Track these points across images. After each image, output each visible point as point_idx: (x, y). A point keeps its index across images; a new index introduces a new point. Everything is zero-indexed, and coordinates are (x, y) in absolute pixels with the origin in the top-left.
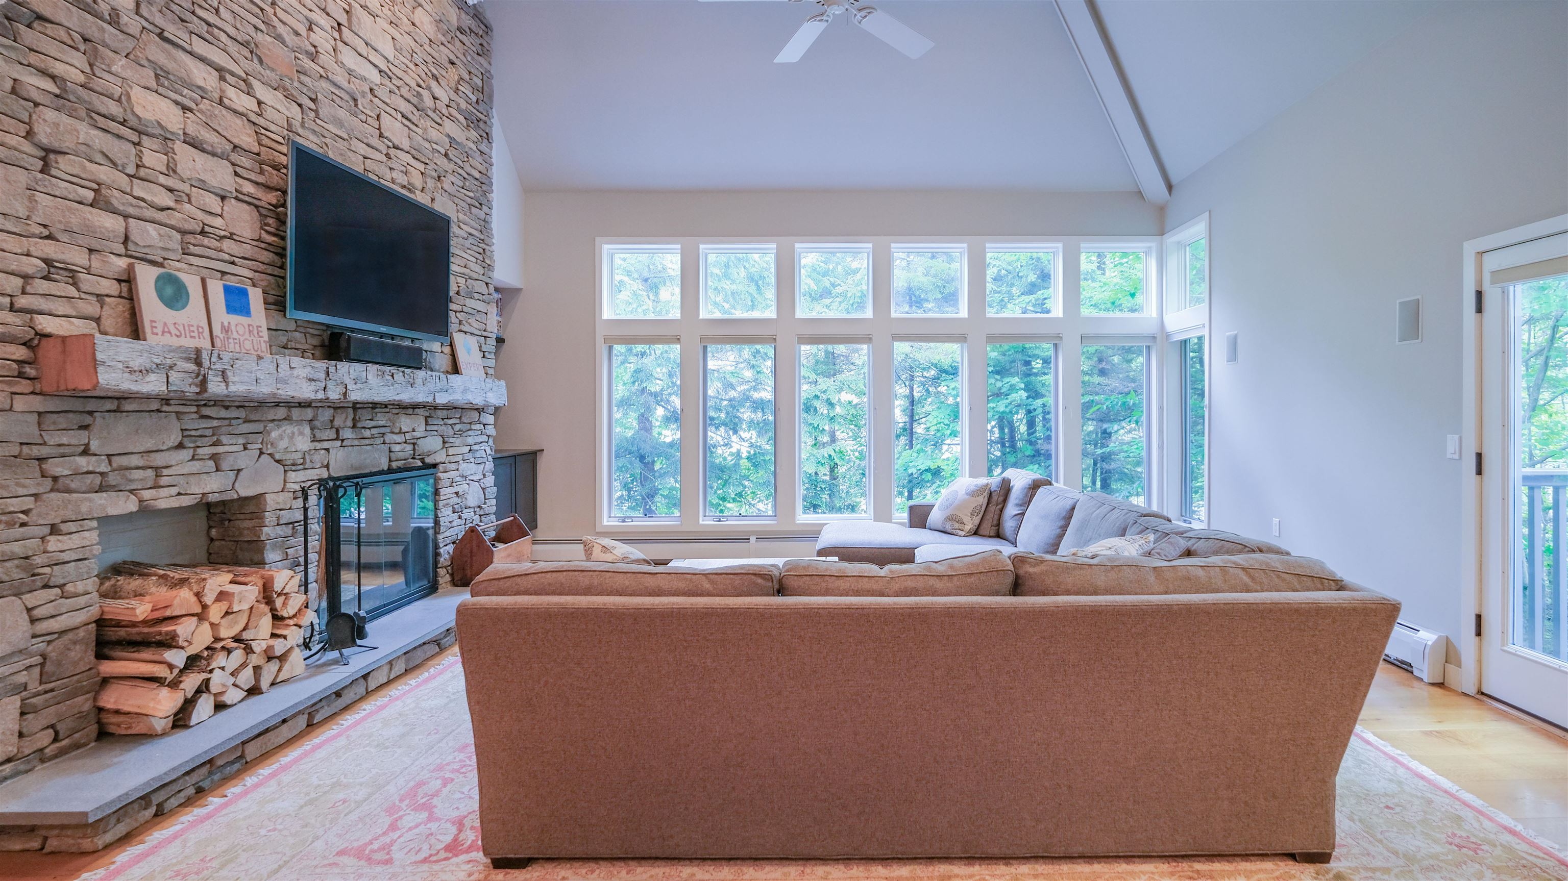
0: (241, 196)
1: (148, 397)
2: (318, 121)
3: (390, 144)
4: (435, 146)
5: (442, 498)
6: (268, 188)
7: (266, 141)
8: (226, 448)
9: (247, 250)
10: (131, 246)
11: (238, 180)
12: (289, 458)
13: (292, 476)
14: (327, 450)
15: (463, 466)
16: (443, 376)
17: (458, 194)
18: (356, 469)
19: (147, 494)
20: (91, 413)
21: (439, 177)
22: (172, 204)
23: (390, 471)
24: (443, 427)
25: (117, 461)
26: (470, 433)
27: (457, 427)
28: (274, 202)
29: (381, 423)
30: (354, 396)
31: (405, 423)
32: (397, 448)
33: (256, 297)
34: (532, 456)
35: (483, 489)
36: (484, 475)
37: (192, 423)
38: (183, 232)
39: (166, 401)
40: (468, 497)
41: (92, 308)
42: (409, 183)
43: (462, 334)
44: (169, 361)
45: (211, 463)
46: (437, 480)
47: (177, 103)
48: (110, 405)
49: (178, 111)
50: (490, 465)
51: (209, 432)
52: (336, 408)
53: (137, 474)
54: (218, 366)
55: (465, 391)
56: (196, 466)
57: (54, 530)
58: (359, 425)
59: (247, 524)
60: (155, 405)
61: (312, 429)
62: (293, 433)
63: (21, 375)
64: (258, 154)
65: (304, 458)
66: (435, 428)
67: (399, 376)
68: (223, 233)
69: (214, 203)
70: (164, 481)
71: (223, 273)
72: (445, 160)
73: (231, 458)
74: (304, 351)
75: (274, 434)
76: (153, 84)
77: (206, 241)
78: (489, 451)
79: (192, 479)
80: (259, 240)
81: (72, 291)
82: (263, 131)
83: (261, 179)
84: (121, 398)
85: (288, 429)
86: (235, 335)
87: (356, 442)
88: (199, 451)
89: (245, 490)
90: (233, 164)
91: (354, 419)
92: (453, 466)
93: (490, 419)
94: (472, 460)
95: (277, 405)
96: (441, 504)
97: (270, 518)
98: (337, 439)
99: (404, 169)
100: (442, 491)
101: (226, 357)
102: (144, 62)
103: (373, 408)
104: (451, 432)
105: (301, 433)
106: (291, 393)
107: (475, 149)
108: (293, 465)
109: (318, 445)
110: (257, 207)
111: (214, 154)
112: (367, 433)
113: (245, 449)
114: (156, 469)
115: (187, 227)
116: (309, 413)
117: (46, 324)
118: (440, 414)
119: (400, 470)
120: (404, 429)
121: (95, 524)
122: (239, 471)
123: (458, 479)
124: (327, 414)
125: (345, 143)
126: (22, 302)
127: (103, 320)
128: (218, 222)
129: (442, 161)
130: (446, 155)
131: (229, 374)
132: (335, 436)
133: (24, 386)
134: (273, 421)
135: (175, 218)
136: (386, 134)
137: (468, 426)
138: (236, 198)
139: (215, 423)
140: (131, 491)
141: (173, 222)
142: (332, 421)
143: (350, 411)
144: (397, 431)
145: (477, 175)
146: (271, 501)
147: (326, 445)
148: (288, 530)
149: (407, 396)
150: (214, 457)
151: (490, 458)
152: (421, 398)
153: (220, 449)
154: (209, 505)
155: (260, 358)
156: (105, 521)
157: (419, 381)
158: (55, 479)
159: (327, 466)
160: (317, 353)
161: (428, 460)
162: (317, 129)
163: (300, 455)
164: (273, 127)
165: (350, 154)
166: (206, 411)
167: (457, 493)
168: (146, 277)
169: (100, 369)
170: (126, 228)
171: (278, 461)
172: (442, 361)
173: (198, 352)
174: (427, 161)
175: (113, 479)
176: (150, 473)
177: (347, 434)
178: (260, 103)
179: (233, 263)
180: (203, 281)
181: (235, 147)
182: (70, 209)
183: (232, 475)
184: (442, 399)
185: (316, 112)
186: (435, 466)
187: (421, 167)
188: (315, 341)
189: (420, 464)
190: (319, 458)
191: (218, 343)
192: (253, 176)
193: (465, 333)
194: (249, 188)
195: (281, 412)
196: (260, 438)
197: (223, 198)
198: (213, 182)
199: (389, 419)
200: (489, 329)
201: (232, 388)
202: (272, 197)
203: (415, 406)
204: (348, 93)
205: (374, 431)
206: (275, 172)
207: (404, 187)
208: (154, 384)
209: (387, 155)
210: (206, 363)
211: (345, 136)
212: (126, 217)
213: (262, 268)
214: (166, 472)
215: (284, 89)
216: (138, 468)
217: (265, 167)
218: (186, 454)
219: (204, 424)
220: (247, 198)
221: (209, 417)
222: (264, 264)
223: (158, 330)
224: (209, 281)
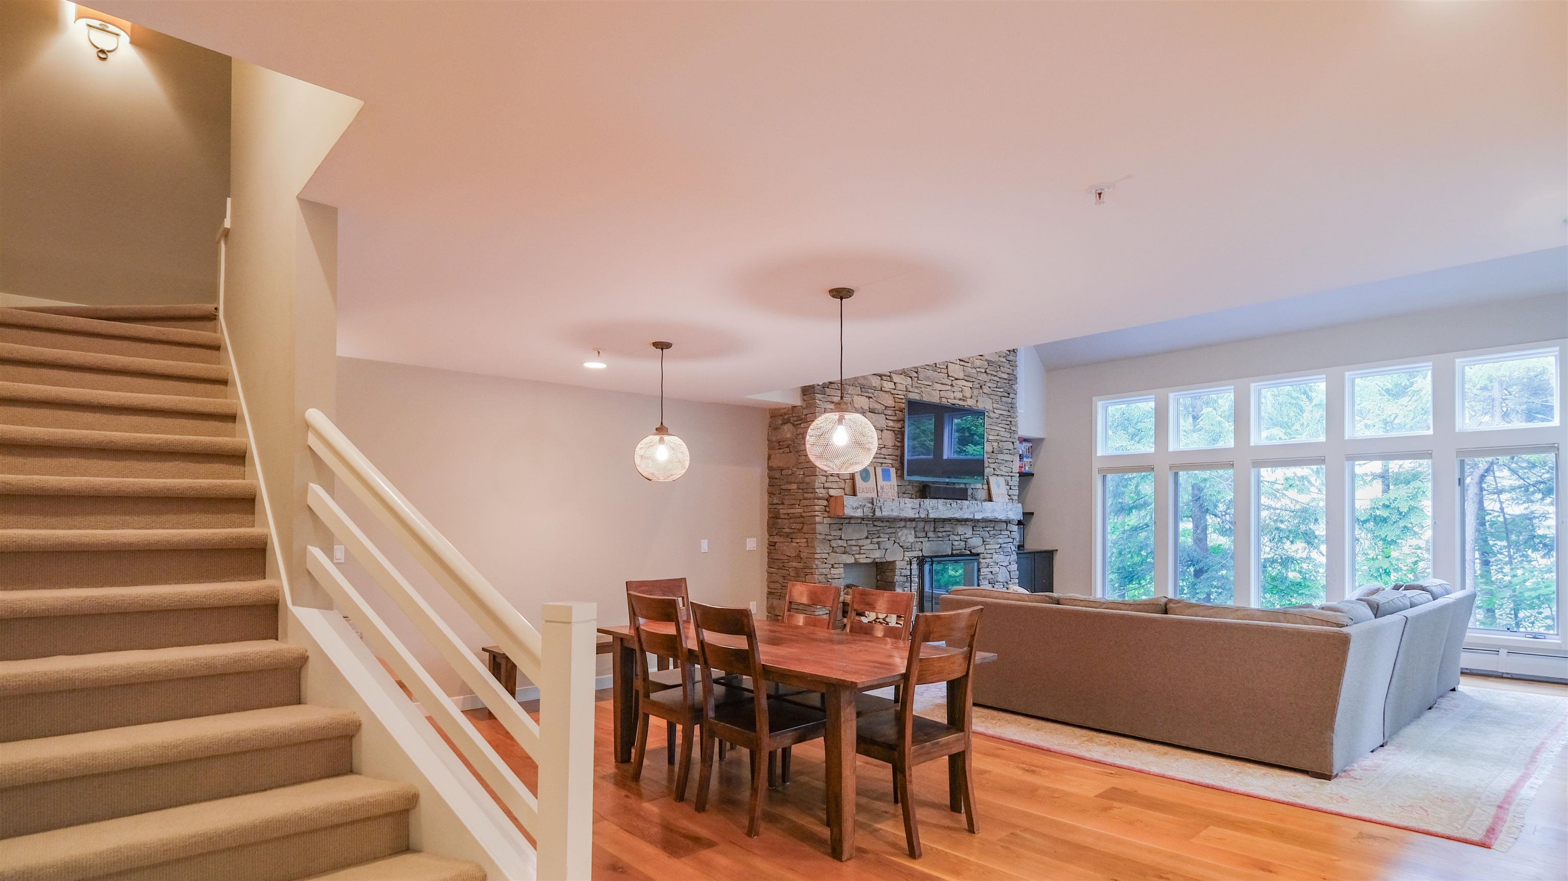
0: (888, 428)
1: (857, 518)
2: (919, 382)
3: (953, 379)
4: (978, 370)
5: (982, 574)
6: (898, 421)
7: (897, 400)
8: (883, 540)
9: (890, 451)
11: (887, 421)
12: (905, 545)
13: (906, 553)
14: (922, 542)
15: (995, 556)
16: (983, 503)
17: (993, 393)
18: (935, 553)
20: (842, 524)
21: (981, 387)
23: (952, 555)
24: (983, 533)
25: (850, 543)
26: (1000, 536)
27: (992, 533)
28: (900, 427)
29: (948, 530)
30: (932, 516)
31: (961, 530)
32: (956, 543)
33: (893, 471)
34: (1049, 555)
35: (1009, 572)
36: (1010, 563)
37: (871, 529)
39: (863, 519)
40: (999, 575)
41: (842, 485)
42: (963, 396)
43: (995, 477)
44: (864, 504)
45: (877, 545)
46: (979, 563)
47: (867, 397)
48: (847, 521)
49: (867, 400)
50: (1014, 557)
51: (876, 532)
52: (925, 522)
53: (854, 548)
54: (879, 505)
55: (997, 511)
56: (872, 546)
57: (833, 567)
58: (937, 530)
59: (889, 574)
60: (860, 521)
61: (915, 532)
62: (906, 534)
63: (825, 511)
64: (894, 407)
65: (911, 546)
66: (978, 533)
67: (954, 505)
68: (882, 446)
70: (862, 551)
71: (882, 463)
72: (985, 375)
73: (884, 543)
74: (912, 494)
75: (899, 534)
76: (860, 393)
78: (1013, 548)
79: (871, 552)
80: (895, 446)
81: (837, 479)
82: (896, 396)
83: (895, 418)
84: (851, 518)
85: (905, 531)
86: (885, 490)
87: (935, 539)
88: (873, 540)
89: (889, 559)
90: (885, 415)
91: (934, 528)
92: (989, 556)
93: (1015, 528)
94: (1002, 553)
95: (901, 520)
96: (981, 577)
97: (898, 572)
98: (926, 537)
99: (961, 389)
100: (982, 570)
101: (882, 500)
102: (857, 385)
103: (943, 521)
104: (988, 535)
105: (911, 534)
106: (908, 515)
107: (1005, 360)
108: (907, 548)
109: (918, 540)
110: (894, 431)
111: (878, 413)
112: (940, 534)
113: (889, 540)
114: (860, 546)
116: (913, 524)
117: (832, 492)
118: (981, 524)
119: (957, 555)
120: (960, 533)
121: (842, 566)
122: (887, 549)
123: (992, 564)
124: (921, 525)
125: (931, 387)
126: (826, 485)
127: (846, 490)
129: (983, 377)
130: (986, 372)
131: (882, 507)
132: (925, 536)
133: (826, 515)
134: (899, 527)
136: (950, 375)
137: (999, 532)
138: (887, 429)
139: (879, 528)
140: (852, 555)
142: (924, 528)
143: (933, 523)
144: (956, 534)
145: (1006, 376)
146: (899, 565)
147: (921, 540)
148: (905, 579)
149: (958, 515)
150: (878, 543)
151: (1014, 553)
152: (971, 517)
153: (880, 540)
154: (877, 563)
155: (893, 500)
156: (845, 565)
157: (967, 507)
158: (833, 548)
159: (922, 550)
160: (915, 495)
161: (973, 551)
162: (918, 385)
163: (910, 544)
164: (900, 393)
165: (933, 392)
166: (876, 523)
167: (991, 572)
169: (846, 508)
171: (901, 546)
172: (982, 494)
173: (873, 499)
174: (974, 380)
175: (848, 549)
176: (858, 548)
177: (931, 534)
178: (895, 383)
179: (885, 458)
180: (875, 468)
181: (886, 407)
183: (885, 550)
184: (983, 516)
185: (918, 377)
186: (978, 555)
187: (970, 385)
188: (917, 490)
189: (969, 553)
190: (918, 545)
191: (879, 494)
192: (892, 418)
193: (998, 475)
194: (891, 424)
195: (902, 524)
196: (894, 536)
197: (882, 431)
198: (879, 425)
199: (952, 528)
200: (1014, 471)
201: (884, 514)
202: (899, 425)
203: (966, 520)
205: (944, 534)
206: (900, 413)
207: (960, 399)
208: (859, 513)
209: (952, 385)
210: (876, 505)
211: (930, 384)
213: (896, 458)
214: (862, 548)
215: (905, 373)
216: (854, 546)
217: (897, 412)
218: (869, 541)
219: (875, 528)
220: (890, 429)
221: (876, 526)
222: (897, 456)
223: (861, 491)
224: (877, 468)
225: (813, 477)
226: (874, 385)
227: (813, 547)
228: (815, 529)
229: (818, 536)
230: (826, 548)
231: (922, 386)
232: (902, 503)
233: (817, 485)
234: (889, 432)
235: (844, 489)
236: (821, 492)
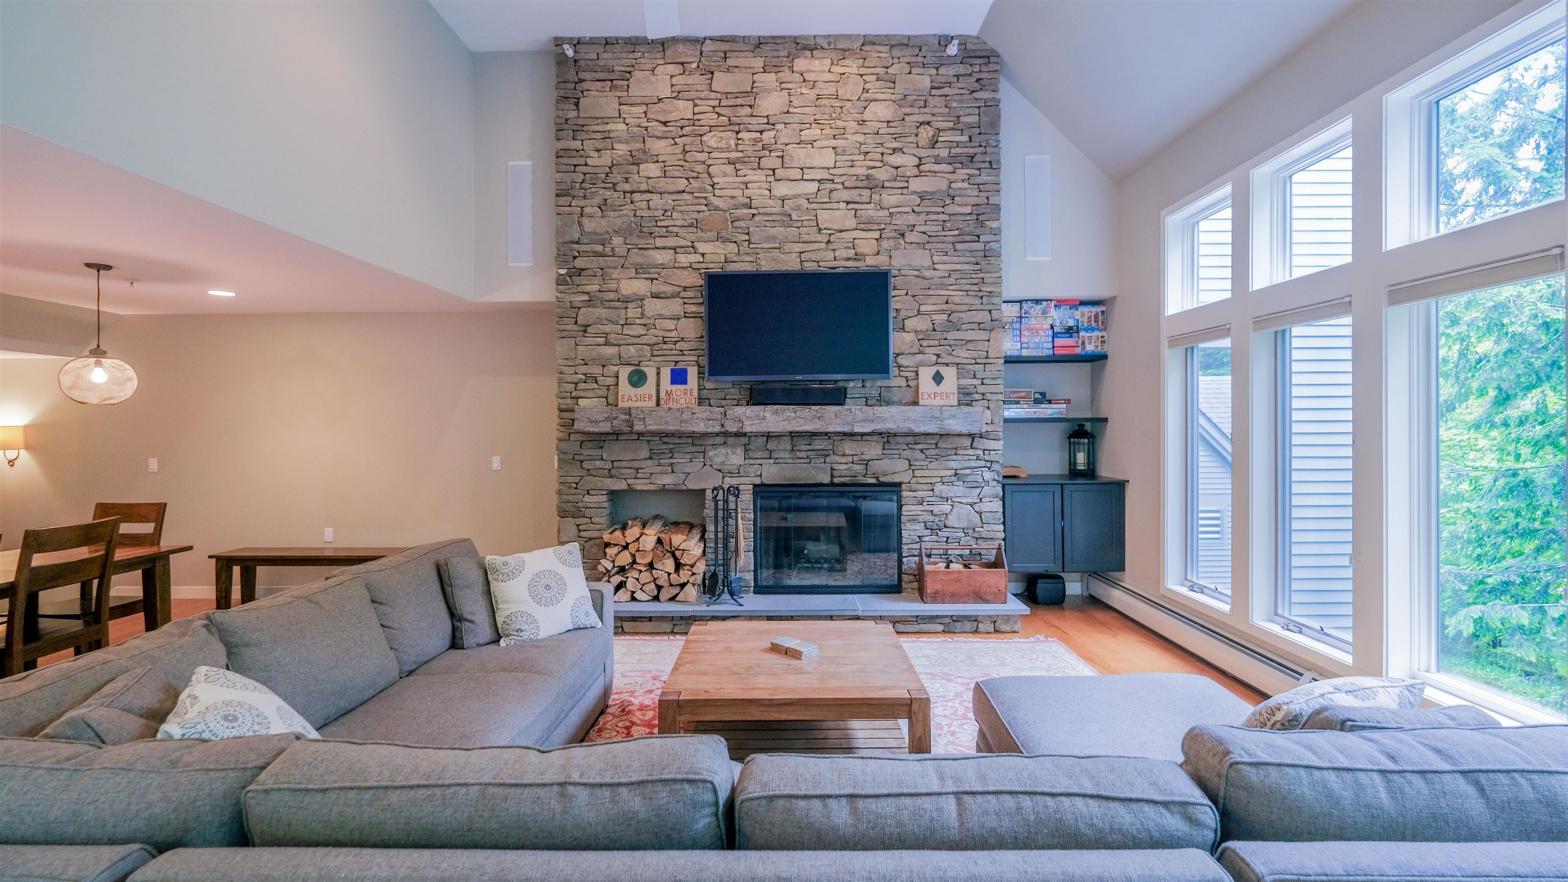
0: (689, 315)
2: (752, 246)
4: (894, 210)
8: (679, 461)
9: (693, 345)
10: (621, 358)
11: (688, 306)
12: (726, 468)
13: (728, 479)
14: (760, 464)
15: (941, 487)
18: (791, 480)
19: (630, 481)
20: (602, 441)
21: (902, 234)
22: (645, 332)
23: (834, 484)
24: (908, 451)
25: (618, 464)
27: (931, 452)
29: (824, 447)
31: (852, 448)
32: (841, 467)
33: (693, 371)
35: (982, 513)
36: (983, 499)
37: (657, 446)
38: (650, 344)
39: (640, 434)
40: (950, 518)
42: (856, 254)
45: (669, 467)
46: (900, 497)
47: (647, 279)
48: (613, 437)
49: (647, 282)
50: (994, 490)
51: (667, 451)
53: (625, 471)
56: (659, 469)
57: (588, 493)
58: (795, 448)
60: (636, 437)
61: (746, 450)
62: (727, 453)
64: (699, 286)
65: (739, 469)
66: (895, 452)
68: (676, 339)
69: (669, 323)
70: (639, 475)
71: (679, 362)
72: (911, 216)
73: (683, 465)
75: (713, 453)
76: (633, 275)
77: (665, 346)
78: (992, 476)
79: (658, 475)
81: (594, 386)
82: (704, 271)
83: (702, 300)
85: (723, 450)
86: (675, 396)
87: (791, 460)
88: (661, 460)
89: (692, 486)
90: (684, 298)
91: (789, 444)
92: (926, 487)
94: (961, 483)
95: (714, 434)
97: (709, 504)
98: (771, 457)
102: (630, 266)
103: (809, 436)
105: (737, 453)
108: (730, 472)
109: (752, 462)
110: (701, 317)
111: (670, 297)
112: (804, 454)
113: (692, 461)
114: (637, 469)
115: (655, 342)
116: (744, 440)
119: (843, 484)
120: (850, 452)
122: (687, 474)
123: (932, 498)
124: (760, 441)
125: (779, 251)
126: (575, 394)
127: (609, 398)
128: (673, 334)
130: (913, 211)
132: (767, 455)
133: (573, 430)
134: (713, 445)
135: (645, 340)
136: (824, 227)
137: (951, 451)
138: (687, 317)
139: (671, 446)
140: (622, 479)
141: (644, 342)
142: (765, 445)
143: (786, 438)
144: (841, 453)
146: (712, 494)
147: (759, 461)
150: (671, 464)
151: (993, 483)
152: (832, 428)
153: (674, 460)
156: (611, 491)
157: (830, 415)
158: (588, 470)
159: (761, 475)
161: (884, 479)
162: (750, 251)
163: (735, 467)
164: (712, 265)
166: (668, 440)
168: (624, 373)
169: (576, 422)
170: (619, 351)
171: (717, 470)
174: (882, 228)
175: (614, 473)
176: (632, 473)
177: (781, 454)
179: (681, 354)
180: (657, 368)
181: (686, 287)
182: (594, 349)
183: (684, 474)
184: (863, 429)
185: (750, 241)
186: (895, 484)
187: (875, 234)
188: (749, 393)
189: (873, 481)
190: (754, 469)
191: (662, 402)
192: (698, 301)
194: (693, 308)
195: (719, 439)
196: (702, 455)
197: (676, 318)
198: (671, 313)
199: (831, 445)
203: (866, 434)
204: (780, 214)
205: (812, 453)
207: (849, 260)
209: (826, 242)
211: (779, 246)
212: (619, 346)
214: (640, 471)
215: (722, 238)
216: (625, 468)
218: (653, 462)
219: (668, 446)
220: (694, 315)
221: (668, 443)
223: (630, 400)
226: (661, 262)
230: (575, 473)
231: (758, 251)
234: (693, 320)
235: (605, 397)
236: (565, 403)
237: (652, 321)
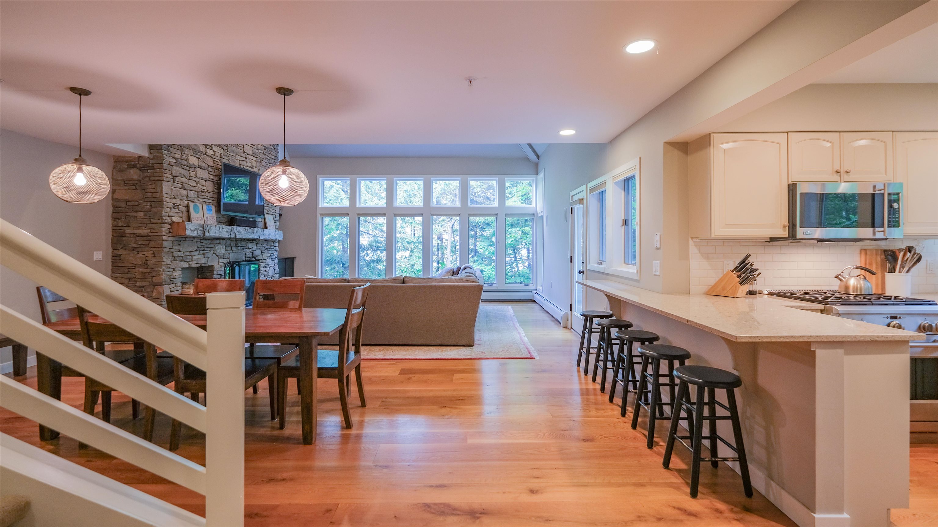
0: (210, 180)
2: (228, 153)
3: (247, 154)
4: (260, 151)
5: (261, 271)
6: (216, 176)
7: (215, 162)
9: (211, 195)
10: (188, 198)
11: (209, 175)
12: (220, 255)
13: (220, 260)
14: (229, 253)
15: (268, 261)
16: (262, 230)
17: (267, 166)
18: (236, 260)
19: (190, 263)
20: (180, 241)
21: (261, 161)
22: (196, 185)
23: (246, 261)
24: (262, 247)
25: (186, 254)
26: (270, 249)
27: (266, 247)
28: (217, 180)
29: (243, 245)
31: (250, 245)
32: (247, 254)
33: (214, 208)
34: (292, 260)
35: (274, 270)
36: (275, 265)
37: (199, 244)
38: (198, 192)
40: (269, 272)
41: (181, 215)
42: (252, 166)
43: (268, 215)
44: (197, 227)
45: (203, 255)
46: (259, 265)
47: (197, 157)
48: (184, 239)
49: (197, 159)
50: (277, 261)
51: (202, 247)
52: (231, 240)
53: (189, 257)
54: (207, 229)
55: (269, 235)
56: (199, 256)
57: (174, 270)
58: (237, 246)
59: (209, 274)
60: (192, 239)
61: (225, 246)
62: (220, 248)
63: (170, 232)
64: (214, 167)
65: (223, 255)
66: (259, 247)
67: (249, 230)
68: (206, 191)
69: (203, 182)
70: (194, 259)
71: (206, 202)
72: (263, 155)
73: (207, 254)
74: (224, 223)
75: (216, 248)
76: (192, 154)
77: (202, 194)
78: (276, 256)
79: (199, 259)
80: (214, 191)
81: (177, 211)
82: (215, 160)
83: (214, 174)
84: (190, 237)
85: (219, 246)
86: (209, 220)
87: (236, 251)
88: (200, 252)
89: (210, 264)
90: (208, 171)
91: (236, 244)
92: (264, 261)
93: (277, 245)
94: (271, 259)
95: (217, 239)
96: (261, 273)
97: (215, 272)
98: (231, 250)
99: (250, 161)
100: (261, 269)
101: (209, 226)
102: (191, 149)
103: (241, 240)
104: (264, 249)
105: (223, 248)
106: (223, 236)
107: (273, 148)
108: (221, 257)
109: (227, 252)
110: (213, 182)
111: (204, 169)
112: (239, 248)
113: (210, 252)
114: (192, 256)
115: (199, 191)
116: (225, 242)
117: (174, 219)
118: (261, 242)
119: (248, 261)
120: (250, 248)
121: (181, 269)
122: (208, 258)
123: (266, 265)
124: (229, 242)
125: (235, 157)
126: (170, 214)
128: (205, 188)
129: (262, 156)
130: (263, 153)
131: (209, 231)
132: (231, 249)
133: (170, 235)
134: (216, 244)
135: (196, 189)
136: (245, 151)
137: (269, 247)
138: (209, 181)
139: (204, 244)
140: (187, 262)
141: (196, 190)
142: (230, 244)
143: (235, 241)
144: (248, 248)
145: (273, 157)
146: (216, 267)
147: (229, 252)
148: (219, 276)
149: (251, 237)
150: (203, 254)
151: (277, 259)
152: (256, 237)
153: (205, 252)
154: (202, 266)
155: (215, 226)
156: (183, 269)
157: (255, 232)
158: (174, 257)
159: (229, 258)
160: (227, 223)
161: (257, 258)
162: (227, 155)
164: (217, 158)
165: (236, 160)
166: (202, 241)
167: (266, 270)
168: (191, 205)
169: (186, 230)
170: (187, 193)
171: (217, 256)
172: (261, 225)
173: (202, 224)
174: (257, 157)
175: (184, 258)
177: (234, 248)
178: (214, 151)
179: (208, 199)
181: (209, 166)
182: (178, 190)
183: (207, 259)
184: (262, 237)
185: (227, 150)
186: (258, 260)
187: (255, 159)
188: (226, 220)
189: (254, 259)
190: (227, 255)
191: (206, 222)
192: (212, 173)
193: (269, 214)
194: (212, 177)
195: (218, 241)
196: (213, 249)
197: (206, 181)
198: (204, 177)
199: (245, 244)
200: (277, 212)
201: (210, 235)
202: (216, 178)
203: (253, 240)
205: (241, 248)
206: (217, 171)
207: (250, 167)
208: (195, 234)
209: (246, 158)
210: (205, 228)
211: (234, 155)
212: (187, 190)
213: (214, 199)
214: (194, 257)
215: (220, 146)
216: (188, 256)
217: (215, 170)
218: (197, 252)
219: (202, 244)
220: (211, 180)
221: (202, 243)
222: (215, 198)
223: (194, 220)
224: (203, 205)
225: (160, 208)
226: (202, 150)
227: (161, 257)
228: (162, 244)
229: (165, 250)
230: (170, 258)
232: (221, 228)
233: (164, 214)
234: (211, 182)
235: (182, 217)
236: (166, 219)
237: (198, 180)
